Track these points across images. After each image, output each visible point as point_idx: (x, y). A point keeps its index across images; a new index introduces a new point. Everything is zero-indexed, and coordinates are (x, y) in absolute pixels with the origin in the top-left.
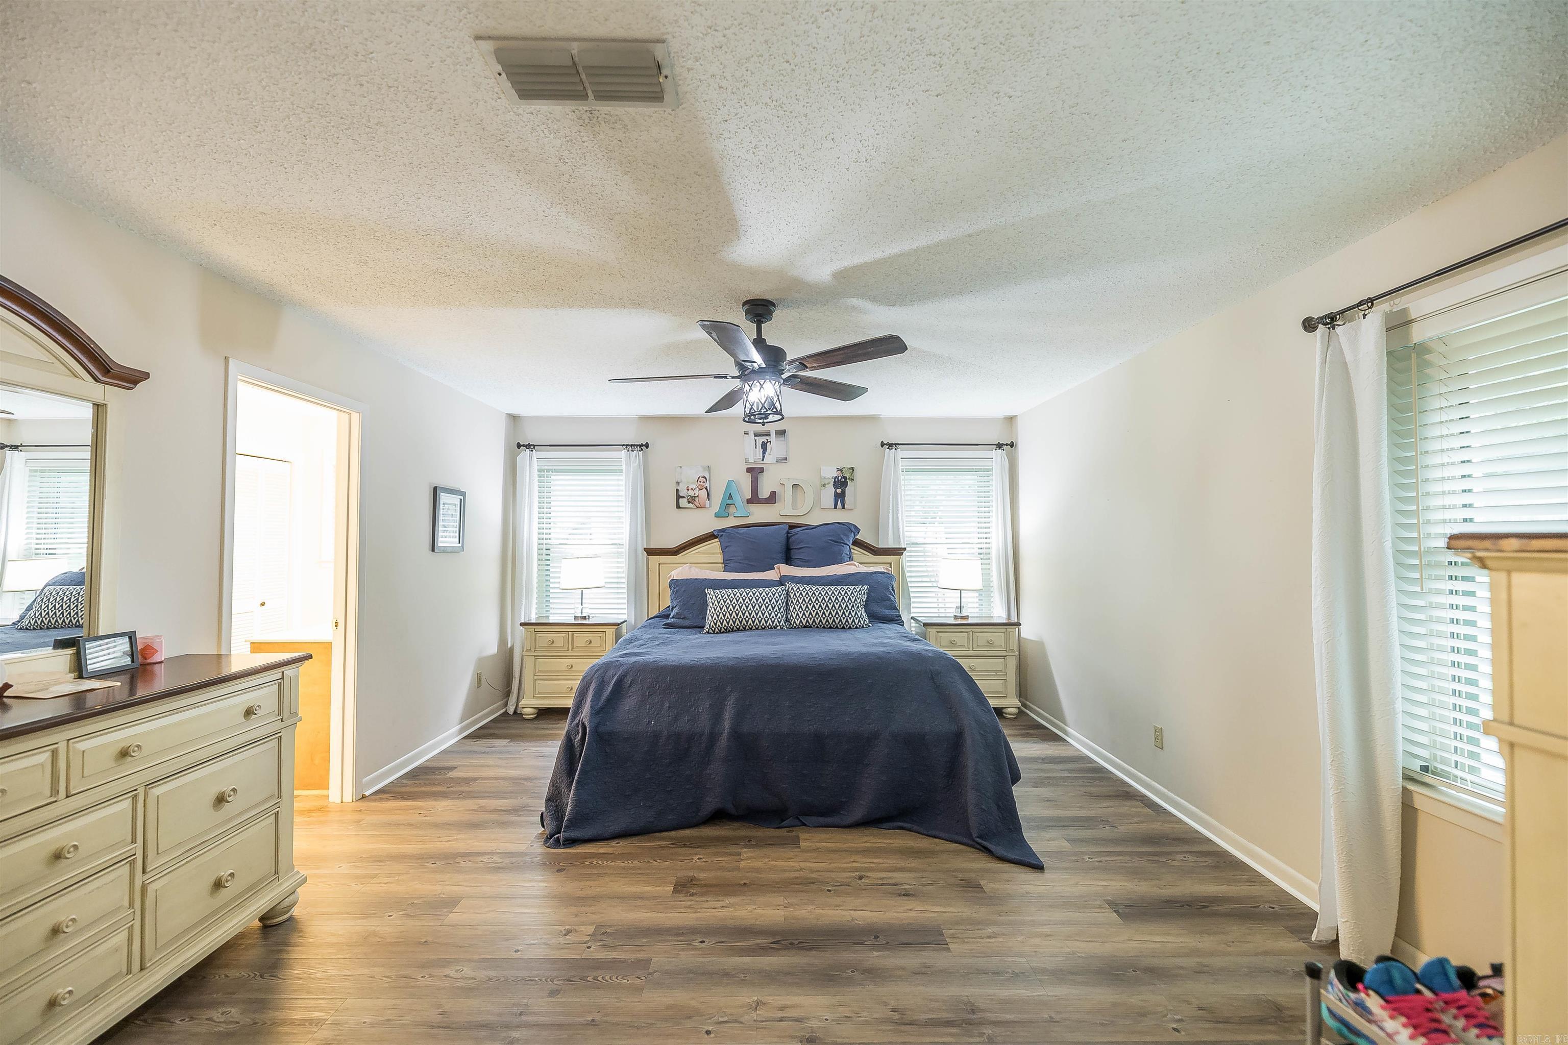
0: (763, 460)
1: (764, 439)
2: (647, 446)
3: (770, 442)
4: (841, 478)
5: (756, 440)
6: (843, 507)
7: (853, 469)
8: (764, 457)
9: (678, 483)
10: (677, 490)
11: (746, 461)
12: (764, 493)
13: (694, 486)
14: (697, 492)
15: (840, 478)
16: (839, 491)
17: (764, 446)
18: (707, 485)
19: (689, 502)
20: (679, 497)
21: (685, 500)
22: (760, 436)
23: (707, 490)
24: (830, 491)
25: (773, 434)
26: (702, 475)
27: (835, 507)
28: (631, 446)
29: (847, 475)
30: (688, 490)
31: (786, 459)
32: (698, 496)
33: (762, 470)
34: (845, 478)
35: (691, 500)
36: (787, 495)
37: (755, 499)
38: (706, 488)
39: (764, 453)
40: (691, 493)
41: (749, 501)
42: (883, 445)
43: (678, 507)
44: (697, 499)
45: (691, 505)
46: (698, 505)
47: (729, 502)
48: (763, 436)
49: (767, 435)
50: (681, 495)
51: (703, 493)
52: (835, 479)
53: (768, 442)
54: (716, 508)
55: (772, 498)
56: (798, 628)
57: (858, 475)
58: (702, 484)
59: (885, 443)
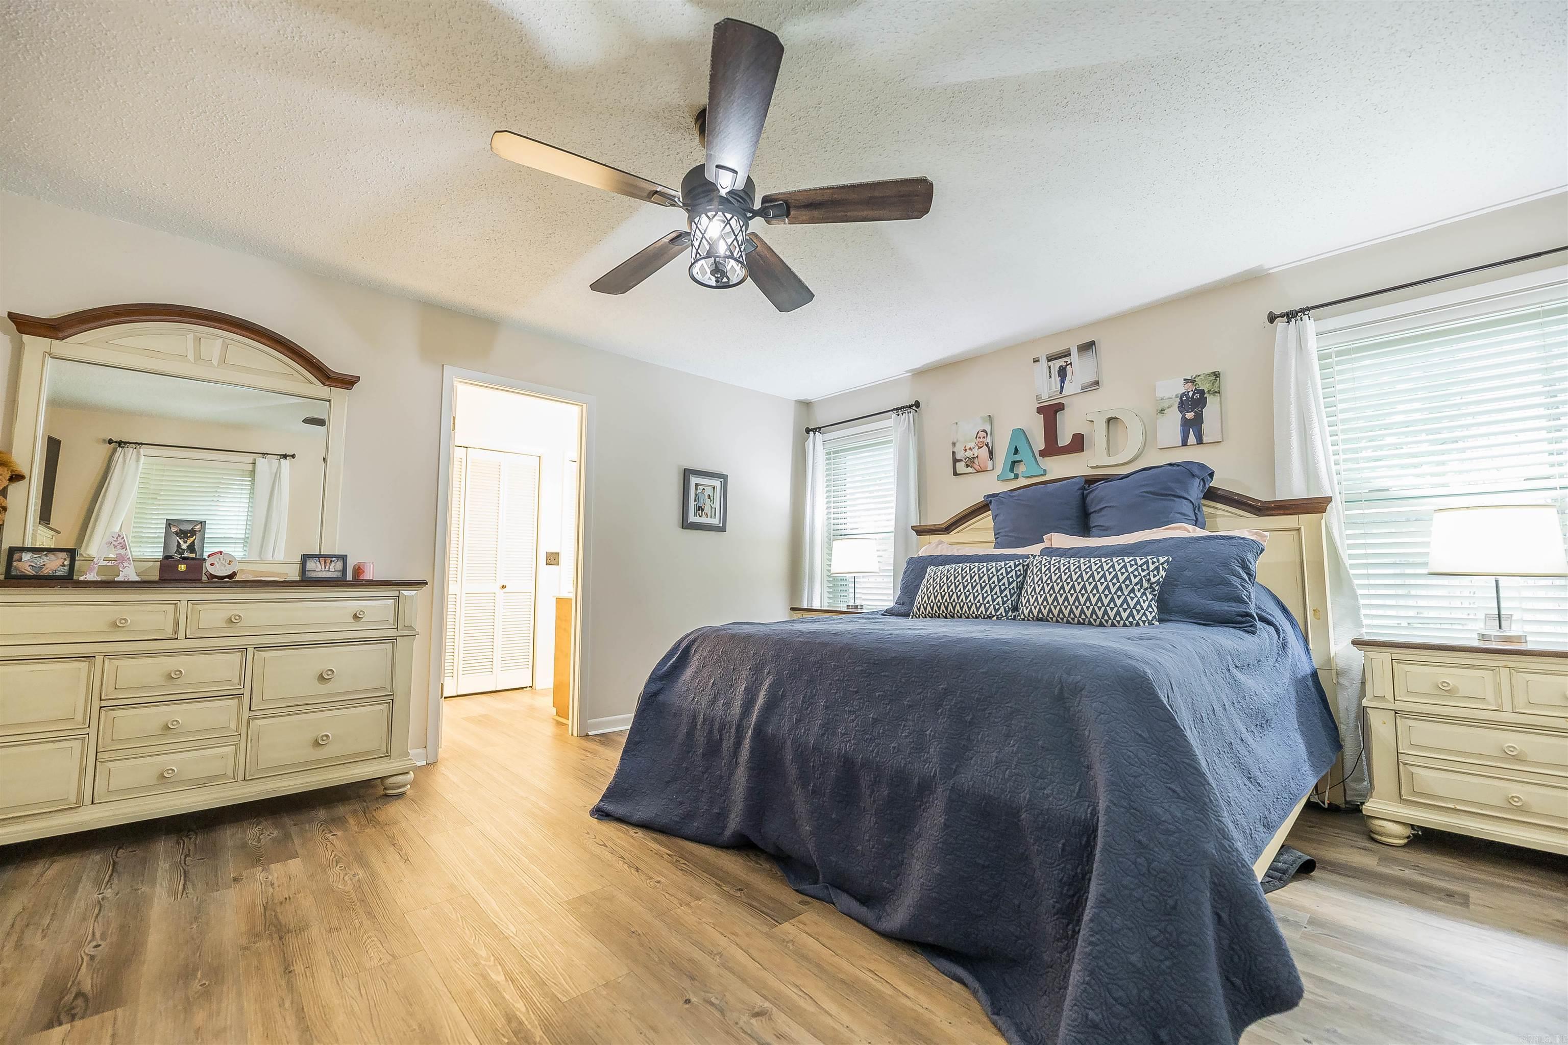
0: (1061, 393)
1: (1061, 362)
2: (917, 404)
3: (1071, 364)
4: (1193, 395)
5: (1050, 367)
6: (1200, 441)
7: (1216, 375)
8: (1062, 388)
9: (954, 444)
10: (954, 453)
11: (1038, 398)
12: (1064, 439)
13: (972, 445)
14: (976, 452)
15: (1191, 394)
16: (1190, 415)
17: (1062, 372)
18: (989, 440)
19: (967, 466)
20: (955, 461)
21: (963, 464)
22: (1055, 359)
23: (989, 448)
24: (1174, 418)
25: (1074, 352)
26: (982, 429)
27: (1185, 443)
28: (901, 408)
29: (1205, 387)
30: (966, 450)
31: (1097, 383)
32: (977, 457)
33: (1060, 407)
34: (1202, 392)
35: (970, 462)
36: (1097, 437)
37: (1052, 449)
38: (987, 445)
39: (1063, 381)
40: (969, 454)
41: (1043, 454)
42: (1272, 318)
43: (955, 474)
44: (976, 461)
45: (970, 470)
46: (977, 467)
47: (1017, 458)
48: (1060, 358)
49: (1065, 356)
50: (957, 458)
51: (984, 451)
52: (1181, 399)
53: (1067, 365)
54: (999, 470)
55: (1078, 444)
56: (1028, 620)
57: (1228, 384)
58: (981, 440)
59: (1278, 313)
